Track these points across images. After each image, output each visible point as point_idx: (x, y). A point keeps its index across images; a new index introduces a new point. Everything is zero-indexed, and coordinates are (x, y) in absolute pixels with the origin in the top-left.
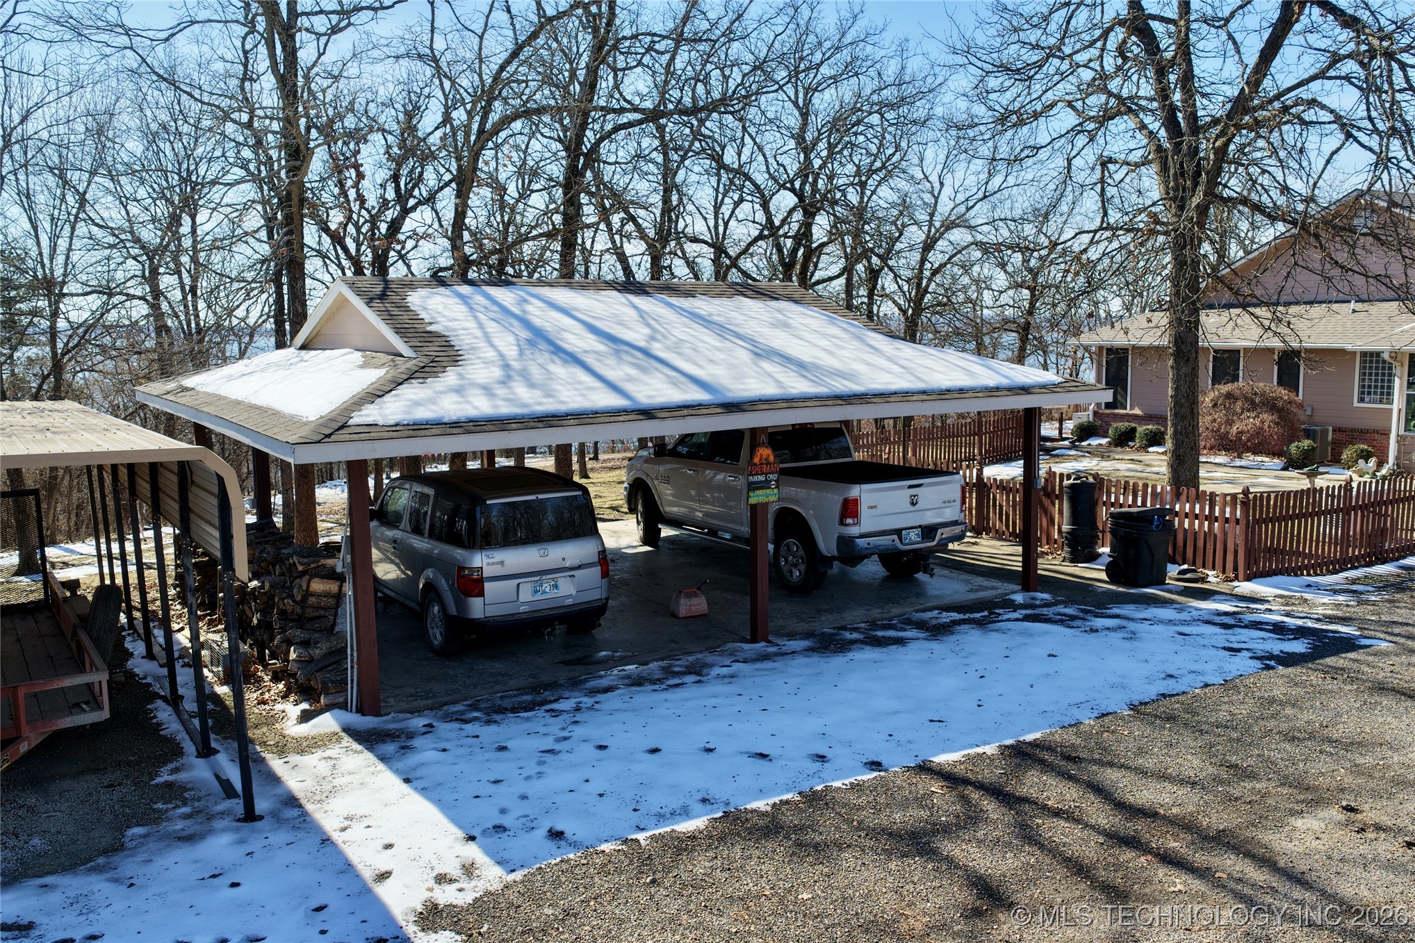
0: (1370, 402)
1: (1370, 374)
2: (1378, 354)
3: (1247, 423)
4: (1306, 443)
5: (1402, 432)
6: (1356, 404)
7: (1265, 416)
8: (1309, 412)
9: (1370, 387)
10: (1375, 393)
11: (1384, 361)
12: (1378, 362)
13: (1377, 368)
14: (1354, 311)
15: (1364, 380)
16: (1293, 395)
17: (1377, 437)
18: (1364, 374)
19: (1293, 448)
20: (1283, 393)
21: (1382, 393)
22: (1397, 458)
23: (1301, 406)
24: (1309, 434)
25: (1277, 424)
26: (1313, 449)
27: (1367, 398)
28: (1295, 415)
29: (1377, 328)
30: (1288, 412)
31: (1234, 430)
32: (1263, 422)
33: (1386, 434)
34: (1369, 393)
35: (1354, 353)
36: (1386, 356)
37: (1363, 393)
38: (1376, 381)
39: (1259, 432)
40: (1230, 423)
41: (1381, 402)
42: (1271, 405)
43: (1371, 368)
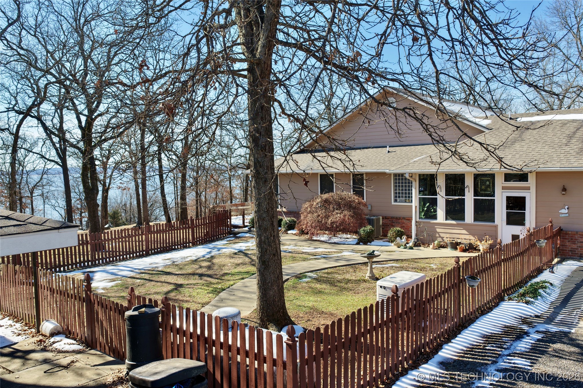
0: (400, 202)
1: (399, 186)
2: (403, 175)
3: (337, 216)
4: (369, 228)
5: (418, 220)
6: (393, 203)
7: (346, 212)
8: (370, 208)
9: (399, 193)
10: (402, 197)
11: (406, 179)
12: (402, 179)
13: (402, 183)
14: (389, 152)
15: (396, 189)
16: (360, 199)
17: (405, 221)
18: (396, 186)
19: (361, 231)
20: (356, 198)
21: (406, 197)
22: (416, 235)
23: (365, 205)
24: (370, 222)
25: (352, 217)
26: (372, 231)
27: (398, 200)
28: (362, 210)
29: (401, 161)
30: (358, 209)
31: (329, 221)
32: (345, 216)
33: (410, 219)
34: (399, 197)
35: (390, 174)
36: (407, 176)
37: (396, 197)
38: (402, 190)
39: (343, 222)
40: (327, 217)
41: (405, 202)
42: (349, 205)
43: (399, 183)
